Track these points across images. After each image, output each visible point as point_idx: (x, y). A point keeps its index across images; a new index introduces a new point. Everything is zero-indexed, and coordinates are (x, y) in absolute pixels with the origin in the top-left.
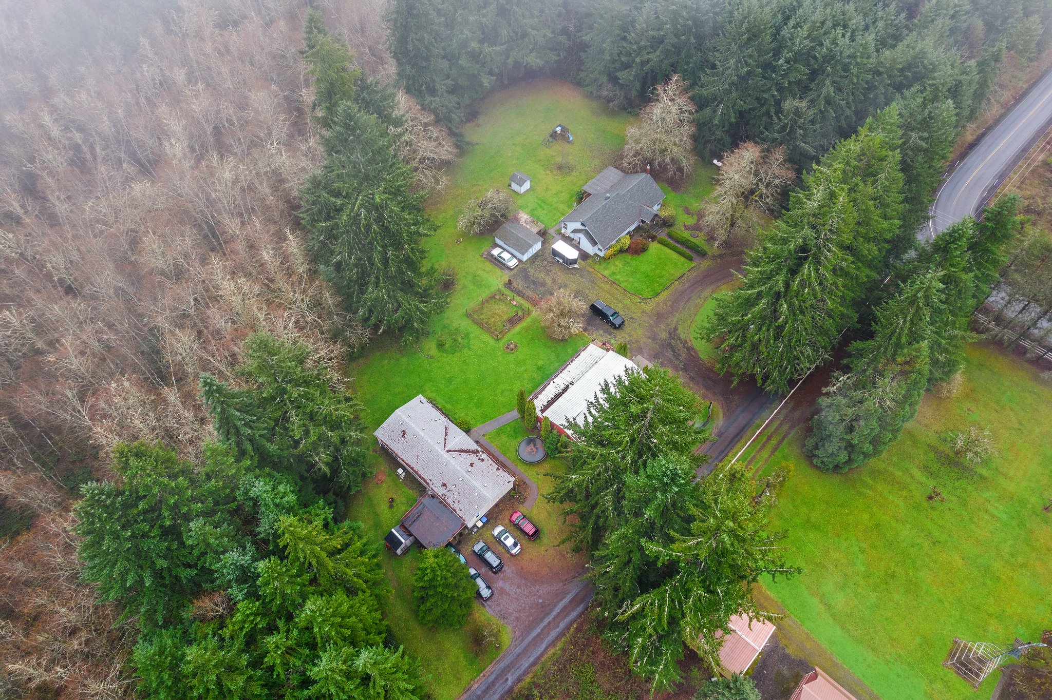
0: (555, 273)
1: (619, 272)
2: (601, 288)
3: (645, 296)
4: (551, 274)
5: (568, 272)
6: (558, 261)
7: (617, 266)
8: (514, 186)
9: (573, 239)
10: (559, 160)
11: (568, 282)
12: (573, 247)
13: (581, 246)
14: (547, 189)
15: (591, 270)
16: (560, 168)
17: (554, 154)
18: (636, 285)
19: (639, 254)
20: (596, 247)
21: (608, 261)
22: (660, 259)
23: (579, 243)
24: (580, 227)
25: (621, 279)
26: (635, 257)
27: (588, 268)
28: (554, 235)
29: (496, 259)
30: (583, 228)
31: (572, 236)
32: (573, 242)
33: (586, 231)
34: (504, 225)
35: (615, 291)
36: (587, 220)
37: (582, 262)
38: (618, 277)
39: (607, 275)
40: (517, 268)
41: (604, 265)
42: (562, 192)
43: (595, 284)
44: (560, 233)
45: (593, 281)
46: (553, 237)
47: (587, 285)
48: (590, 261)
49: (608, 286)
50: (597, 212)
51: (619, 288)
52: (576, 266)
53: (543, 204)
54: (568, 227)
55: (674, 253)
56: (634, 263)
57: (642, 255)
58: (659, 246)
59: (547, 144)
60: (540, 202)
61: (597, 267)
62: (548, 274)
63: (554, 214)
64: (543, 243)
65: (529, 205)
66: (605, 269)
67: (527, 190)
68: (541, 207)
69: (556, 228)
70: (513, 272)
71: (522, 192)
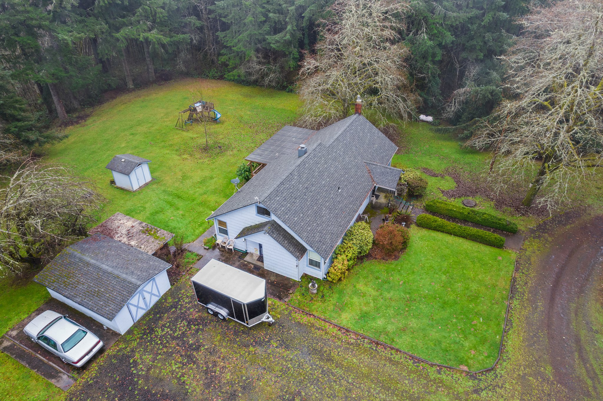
0: (212, 352)
1: (377, 309)
2: (349, 369)
3: (476, 367)
4: (199, 356)
5: (246, 339)
6: (216, 314)
7: (363, 295)
8: (121, 180)
9: (246, 253)
10: (202, 141)
11: (253, 372)
12: (251, 271)
13: (267, 265)
14: (185, 177)
15: (305, 319)
16: (206, 149)
17: (195, 136)
18: (434, 334)
19: (397, 258)
20: (305, 260)
21: (340, 286)
22: (444, 257)
23: (261, 259)
24: (255, 219)
25: (390, 328)
26: (392, 265)
27: (298, 316)
28: (202, 252)
29: (37, 347)
30: (263, 219)
31: (241, 245)
32: (247, 258)
33: (274, 224)
34: (69, 250)
35: (389, 368)
36: (269, 197)
37: (277, 302)
38: (380, 323)
39: (350, 326)
40: (101, 360)
41: (333, 299)
42: (212, 178)
43: (329, 359)
44: (215, 246)
45: (319, 353)
46: (200, 257)
47: (307, 367)
48: (296, 296)
49: (366, 358)
50: (289, 178)
51: (397, 357)
52: (264, 318)
53: (176, 201)
54: (229, 229)
55: (461, 240)
56: (396, 278)
57: (403, 256)
58: (424, 232)
59: (182, 126)
60: (170, 198)
61: (317, 307)
62: (191, 359)
63: (200, 213)
64: (173, 276)
65: (147, 205)
66: (340, 308)
67: (147, 184)
68: (171, 205)
69: (206, 236)
70: (86, 375)
71: (136, 187)
